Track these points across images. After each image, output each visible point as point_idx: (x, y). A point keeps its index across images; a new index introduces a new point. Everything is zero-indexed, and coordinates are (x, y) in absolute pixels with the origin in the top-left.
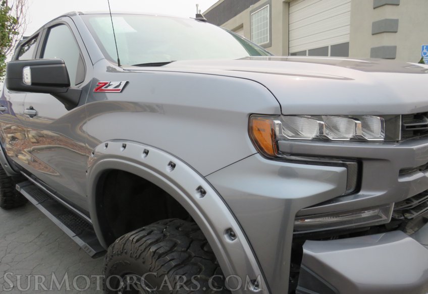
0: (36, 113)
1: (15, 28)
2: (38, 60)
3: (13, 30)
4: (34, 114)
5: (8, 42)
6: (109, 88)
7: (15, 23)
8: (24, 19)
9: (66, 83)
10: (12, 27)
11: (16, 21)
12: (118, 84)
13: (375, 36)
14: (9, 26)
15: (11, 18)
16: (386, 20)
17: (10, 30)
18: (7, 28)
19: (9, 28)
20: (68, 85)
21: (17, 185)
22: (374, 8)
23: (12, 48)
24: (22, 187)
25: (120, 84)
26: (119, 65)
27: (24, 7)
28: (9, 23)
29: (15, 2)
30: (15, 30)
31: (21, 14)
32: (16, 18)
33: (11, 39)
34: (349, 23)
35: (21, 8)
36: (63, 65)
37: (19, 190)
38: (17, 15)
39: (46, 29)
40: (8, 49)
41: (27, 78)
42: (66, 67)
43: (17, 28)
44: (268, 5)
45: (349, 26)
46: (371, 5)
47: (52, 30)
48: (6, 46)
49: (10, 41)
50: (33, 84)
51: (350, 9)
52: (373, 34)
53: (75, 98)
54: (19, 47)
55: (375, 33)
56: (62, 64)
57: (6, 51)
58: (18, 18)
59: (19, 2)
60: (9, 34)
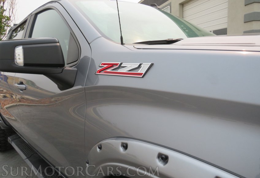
0: (26, 87)
1: (8, 23)
2: (28, 39)
3: (7, 24)
4: (24, 88)
5: (3, 32)
6: (120, 71)
7: (8, 20)
8: (14, 18)
9: (62, 63)
10: (6, 23)
11: (8, 19)
12: (137, 66)
13: (246, 23)
14: (4, 22)
15: (6, 17)
16: (255, 13)
17: (5, 24)
18: (3, 23)
19: (4, 23)
20: (63, 65)
21: (9, 138)
22: (245, 5)
23: (6, 35)
24: (12, 140)
25: (139, 66)
26: (122, 43)
27: (14, 10)
28: (4, 20)
29: (8, 7)
30: (8, 24)
31: (12, 14)
32: (9, 17)
33: (6, 30)
34: (227, 16)
35: (12, 11)
36: (58, 44)
37: (10, 143)
38: (10, 15)
39: (34, 15)
40: (4, 36)
41: (19, 59)
42: (60, 46)
43: (9, 23)
44: (169, 6)
45: (227, 18)
46: (243, 3)
47: (39, 16)
48: (2, 34)
49: (5, 31)
50: (25, 64)
51: (227, 7)
52: (245, 23)
53: (69, 78)
54: (11, 31)
55: (246, 21)
56: (57, 42)
57: (2, 37)
58: (10, 17)
59: (11, 7)
60: (4, 27)
